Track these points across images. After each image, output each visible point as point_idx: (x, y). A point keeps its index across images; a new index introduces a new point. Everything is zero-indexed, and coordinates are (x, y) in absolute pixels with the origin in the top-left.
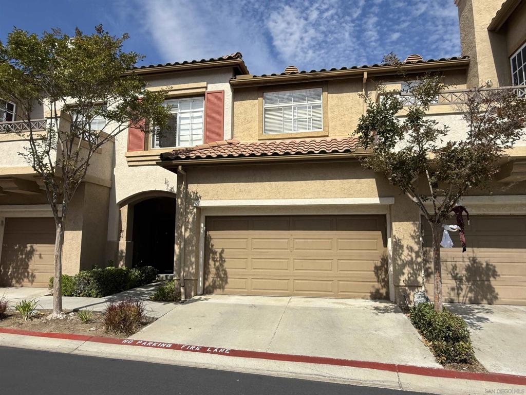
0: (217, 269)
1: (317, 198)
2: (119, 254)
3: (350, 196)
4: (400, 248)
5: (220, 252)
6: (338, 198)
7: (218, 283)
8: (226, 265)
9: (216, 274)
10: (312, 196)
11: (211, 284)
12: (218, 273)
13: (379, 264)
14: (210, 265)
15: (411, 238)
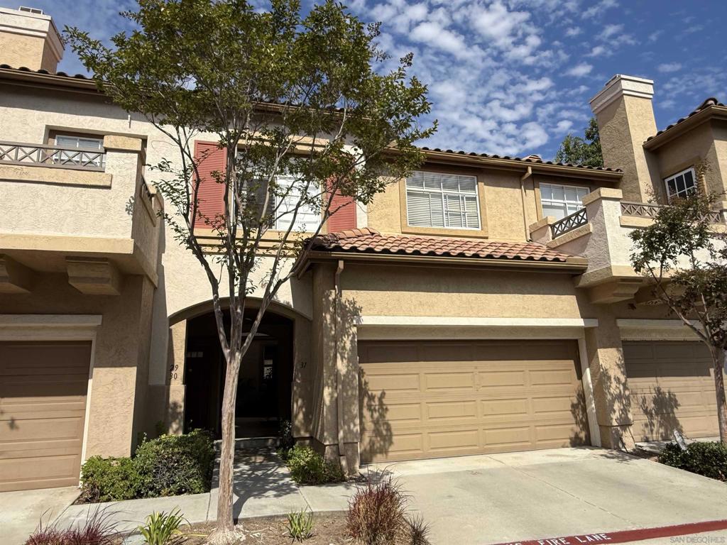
0: (376, 423)
1: (517, 317)
2: (170, 410)
3: (552, 316)
4: (608, 380)
5: (379, 396)
6: (539, 318)
7: (378, 445)
8: (388, 416)
9: (374, 431)
10: (512, 315)
11: (368, 447)
12: (378, 430)
13: (575, 401)
14: (365, 417)
15: (616, 368)
